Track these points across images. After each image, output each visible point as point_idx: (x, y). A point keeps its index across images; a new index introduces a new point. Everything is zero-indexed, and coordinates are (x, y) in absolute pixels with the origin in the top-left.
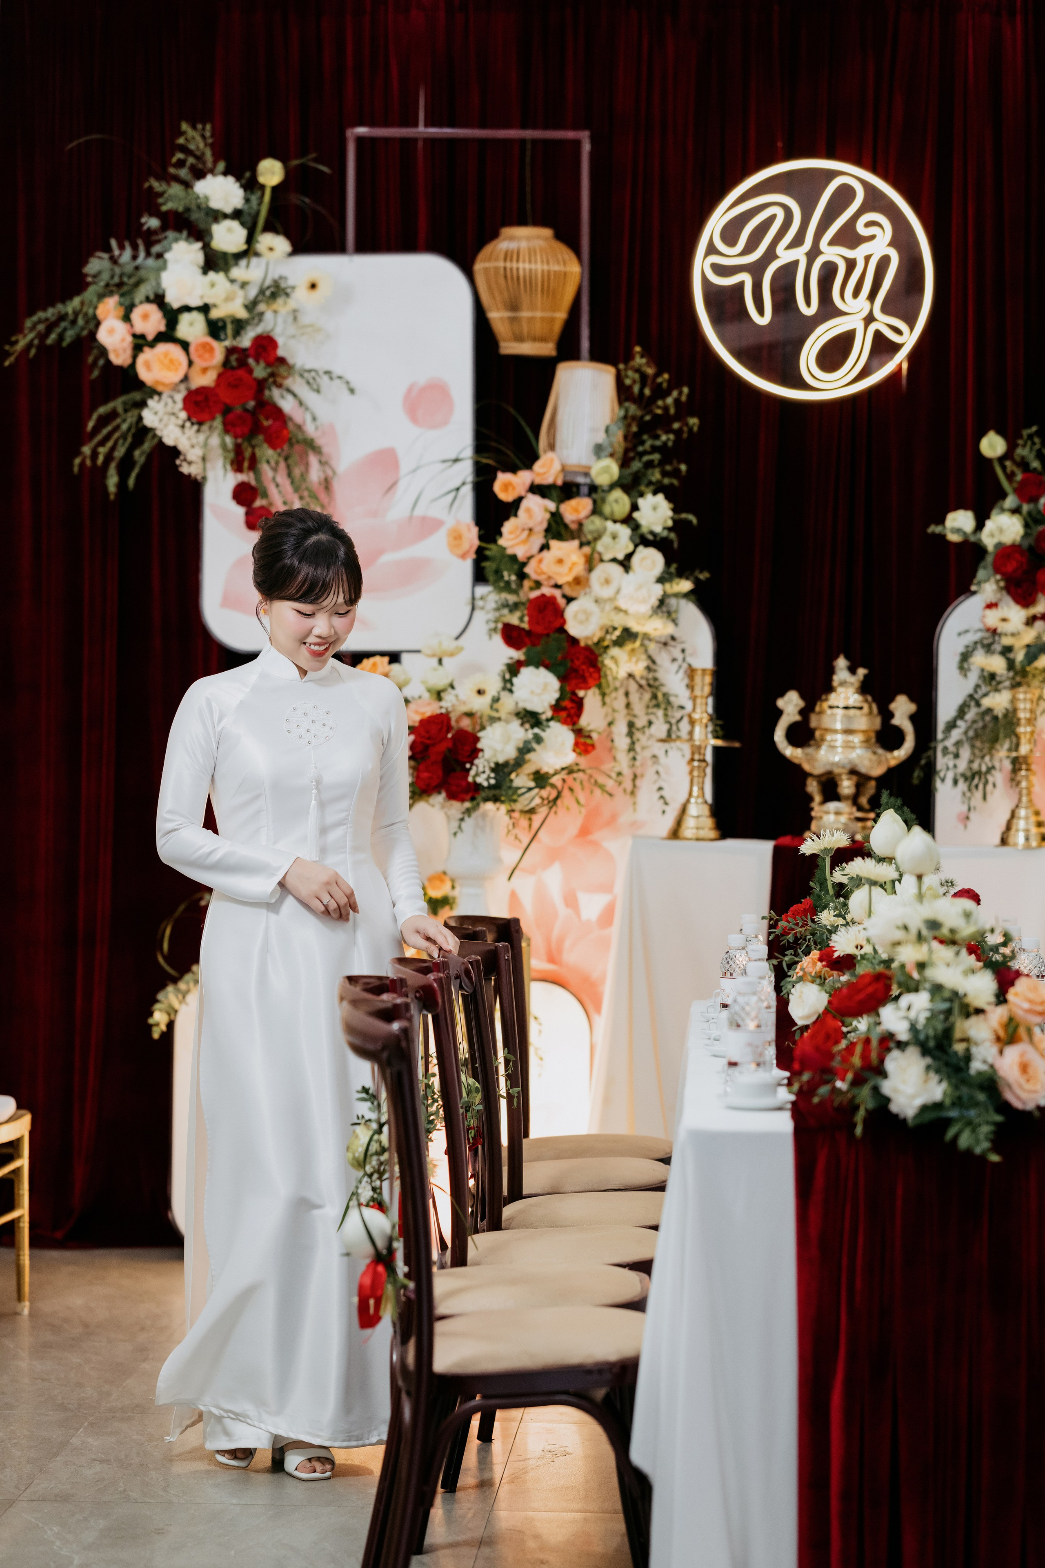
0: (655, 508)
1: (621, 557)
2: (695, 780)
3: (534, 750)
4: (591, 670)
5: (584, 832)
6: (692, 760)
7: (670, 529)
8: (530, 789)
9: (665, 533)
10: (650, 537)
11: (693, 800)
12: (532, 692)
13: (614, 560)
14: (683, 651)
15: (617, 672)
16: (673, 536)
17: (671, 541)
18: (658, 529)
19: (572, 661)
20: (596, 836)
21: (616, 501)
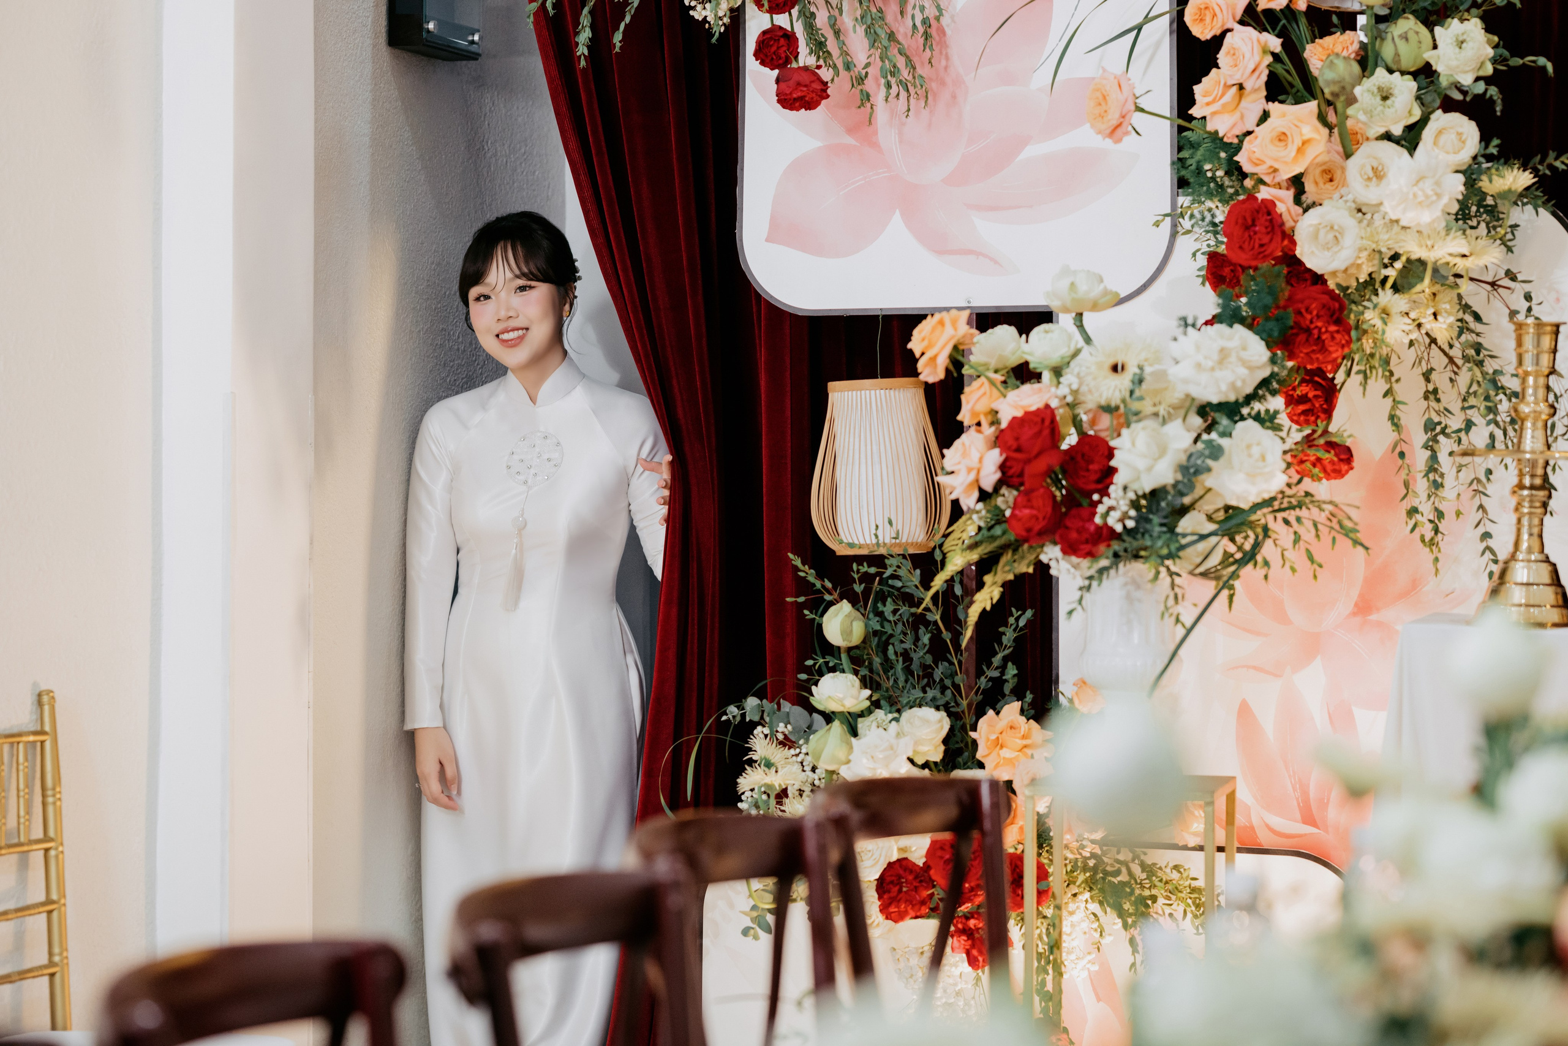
0: (1461, 43)
1: (1397, 131)
2: (1525, 521)
3: (1209, 470)
4: (1333, 328)
5: (1364, 607)
6: (1521, 486)
7: (1488, 80)
8: (1203, 537)
9: (1480, 87)
10: (1458, 96)
11: (1520, 556)
12: (1198, 366)
13: (1387, 137)
14: (1528, 297)
15: (1384, 332)
16: (1493, 91)
17: (1492, 102)
18: (1467, 80)
19: (1298, 313)
20: (1387, 615)
21: (1405, 37)
